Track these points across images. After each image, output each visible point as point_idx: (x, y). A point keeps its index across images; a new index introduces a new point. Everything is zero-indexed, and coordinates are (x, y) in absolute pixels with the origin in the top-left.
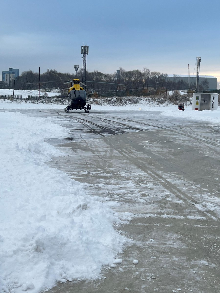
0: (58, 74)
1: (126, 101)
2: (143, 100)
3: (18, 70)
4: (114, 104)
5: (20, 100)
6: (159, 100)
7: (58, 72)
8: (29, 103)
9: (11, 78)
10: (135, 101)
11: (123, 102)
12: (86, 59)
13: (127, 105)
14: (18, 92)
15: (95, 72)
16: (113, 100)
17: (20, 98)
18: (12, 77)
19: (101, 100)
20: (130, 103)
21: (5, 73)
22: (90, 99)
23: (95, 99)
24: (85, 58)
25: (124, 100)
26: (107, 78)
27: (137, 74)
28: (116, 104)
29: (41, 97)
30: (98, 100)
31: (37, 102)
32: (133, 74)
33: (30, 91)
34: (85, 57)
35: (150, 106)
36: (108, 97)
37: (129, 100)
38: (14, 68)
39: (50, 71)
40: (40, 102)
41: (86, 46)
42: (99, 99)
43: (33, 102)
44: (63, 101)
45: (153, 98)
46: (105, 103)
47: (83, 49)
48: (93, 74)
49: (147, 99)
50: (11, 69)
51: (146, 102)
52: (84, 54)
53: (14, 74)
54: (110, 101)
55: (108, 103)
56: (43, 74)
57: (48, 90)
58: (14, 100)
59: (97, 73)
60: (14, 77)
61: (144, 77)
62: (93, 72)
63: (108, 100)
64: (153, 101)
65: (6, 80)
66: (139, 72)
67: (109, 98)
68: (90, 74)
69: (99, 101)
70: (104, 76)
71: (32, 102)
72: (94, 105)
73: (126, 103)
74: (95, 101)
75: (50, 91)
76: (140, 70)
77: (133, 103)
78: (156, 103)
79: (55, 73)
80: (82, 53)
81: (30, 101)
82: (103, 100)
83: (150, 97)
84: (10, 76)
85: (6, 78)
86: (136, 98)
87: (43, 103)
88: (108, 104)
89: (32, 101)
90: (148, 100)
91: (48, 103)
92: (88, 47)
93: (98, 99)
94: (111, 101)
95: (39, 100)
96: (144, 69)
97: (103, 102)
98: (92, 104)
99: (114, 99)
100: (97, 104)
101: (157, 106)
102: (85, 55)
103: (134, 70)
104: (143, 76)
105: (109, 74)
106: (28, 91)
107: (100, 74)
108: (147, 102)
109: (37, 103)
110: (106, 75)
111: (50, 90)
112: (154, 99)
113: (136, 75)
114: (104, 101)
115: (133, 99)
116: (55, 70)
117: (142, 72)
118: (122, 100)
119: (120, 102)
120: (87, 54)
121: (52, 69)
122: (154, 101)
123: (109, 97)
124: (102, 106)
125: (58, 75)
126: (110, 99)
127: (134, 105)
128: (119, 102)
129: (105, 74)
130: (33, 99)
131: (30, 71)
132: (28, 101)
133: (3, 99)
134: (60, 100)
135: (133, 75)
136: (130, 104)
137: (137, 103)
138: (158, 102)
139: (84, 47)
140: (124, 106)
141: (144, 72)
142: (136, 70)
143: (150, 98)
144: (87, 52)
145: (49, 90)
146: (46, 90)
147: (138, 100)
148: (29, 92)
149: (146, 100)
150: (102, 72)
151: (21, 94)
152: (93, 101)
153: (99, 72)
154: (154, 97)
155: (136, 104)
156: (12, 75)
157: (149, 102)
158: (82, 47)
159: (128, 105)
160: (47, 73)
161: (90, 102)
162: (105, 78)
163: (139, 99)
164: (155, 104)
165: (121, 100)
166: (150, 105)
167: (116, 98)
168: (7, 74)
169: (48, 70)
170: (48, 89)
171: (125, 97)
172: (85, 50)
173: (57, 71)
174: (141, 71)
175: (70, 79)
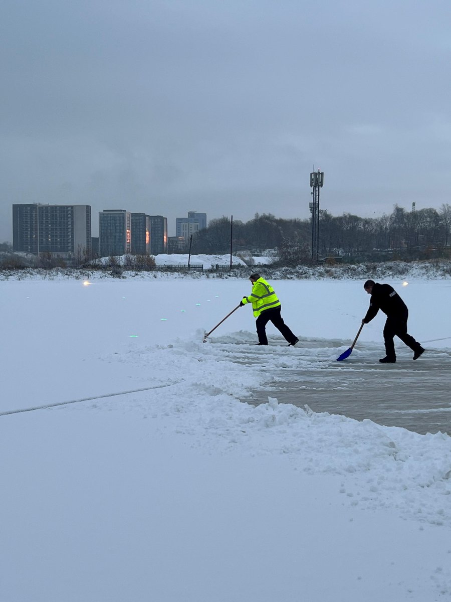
0: (276, 221)
1: (385, 271)
2: (417, 269)
3: (205, 215)
4: (361, 277)
5: (198, 273)
6: (445, 268)
7: (277, 217)
8: (213, 277)
9: (191, 230)
10: (400, 270)
11: (379, 272)
12: (319, 195)
13: (385, 277)
14: (197, 259)
15: (344, 215)
16: (359, 269)
17: (199, 269)
18: (193, 228)
19: (338, 270)
20: (391, 273)
21: (181, 221)
22: (319, 268)
23: (328, 269)
24: (317, 194)
25: (380, 269)
26: (368, 226)
27: (430, 217)
28: (365, 277)
29: (235, 267)
30: (334, 269)
31: (226, 276)
32: (421, 218)
33: (218, 256)
34: (317, 192)
35: (428, 280)
36: (352, 264)
37: (390, 268)
38: (197, 212)
39: (260, 216)
40: (231, 275)
41: (319, 173)
42: (336, 267)
43: (220, 277)
44: (271, 273)
45: (435, 265)
46: (346, 276)
47: (313, 178)
48: (340, 219)
49: (423, 265)
50: (191, 214)
51: (421, 271)
52: (316, 187)
53: (198, 224)
54: (354, 270)
55: (352, 275)
56: (249, 222)
57: (256, 253)
58: (188, 273)
59: (348, 217)
60: (197, 229)
61: (444, 220)
62: (341, 215)
63: (351, 269)
64: (435, 270)
65: (182, 236)
66: (433, 212)
67: (352, 266)
68: (336, 219)
69: (335, 271)
70: (362, 223)
71: (218, 277)
72: (325, 279)
73: (383, 273)
74: (327, 272)
75: (259, 254)
76: (435, 208)
77: (396, 274)
78: (440, 273)
79: (271, 221)
80: (311, 186)
81: (215, 274)
82: (342, 269)
83: (430, 263)
84: (190, 226)
85: (182, 231)
86: (402, 264)
87: (236, 278)
88: (351, 277)
89: (218, 275)
90: (425, 267)
91: (244, 277)
92: (322, 174)
93: (334, 267)
94: (357, 271)
95: (229, 271)
96: (444, 205)
97: (342, 274)
98: (322, 277)
99: (362, 266)
100: (331, 277)
101: (440, 278)
102: (317, 189)
103: (423, 209)
104: (442, 220)
105: (372, 219)
106: (216, 256)
107: (355, 219)
108: (424, 271)
109: (226, 278)
110: (366, 221)
111: (261, 252)
112: (437, 265)
113: (428, 218)
114: (345, 271)
115: (398, 266)
116: (270, 214)
117: (439, 211)
118: (378, 269)
119: (372, 273)
120: (322, 186)
121: (264, 214)
122: (437, 269)
123: (354, 264)
124: (340, 279)
125: (275, 224)
126: (356, 267)
127: (398, 277)
128: (370, 272)
129: (364, 220)
130: (220, 271)
131: (224, 218)
132: (211, 275)
133: (169, 271)
134: (265, 272)
135: (420, 220)
136: (391, 276)
137: (404, 273)
138: (444, 271)
139: (315, 174)
140: (381, 279)
141: (442, 211)
142: (427, 210)
143: (429, 265)
144: (321, 182)
145: (258, 252)
146: (252, 252)
147: (405, 269)
148: (217, 258)
149: (422, 268)
150: (358, 216)
151: (203, 261)
152: (324, 272)
153: (353, 216)
154: (437, 262)
155: (402, 276)
156: (193, 225)
157: (426, 271)
158: (311, 174)
159: (388, 278)
160: (256, 221)
161: (319, 273)
162: (364, 226)
163: (409, 266)
164: (438, 274)
165: (375, 268)
166: (428, 277)
167: (367, 266)
168: (185, 224)
169: (257, 215)
170: (256, 251)
171: (383, 263)
172: (317, 180)
173: (274, 217)
174: (437, 211)
175: (298, 230)
